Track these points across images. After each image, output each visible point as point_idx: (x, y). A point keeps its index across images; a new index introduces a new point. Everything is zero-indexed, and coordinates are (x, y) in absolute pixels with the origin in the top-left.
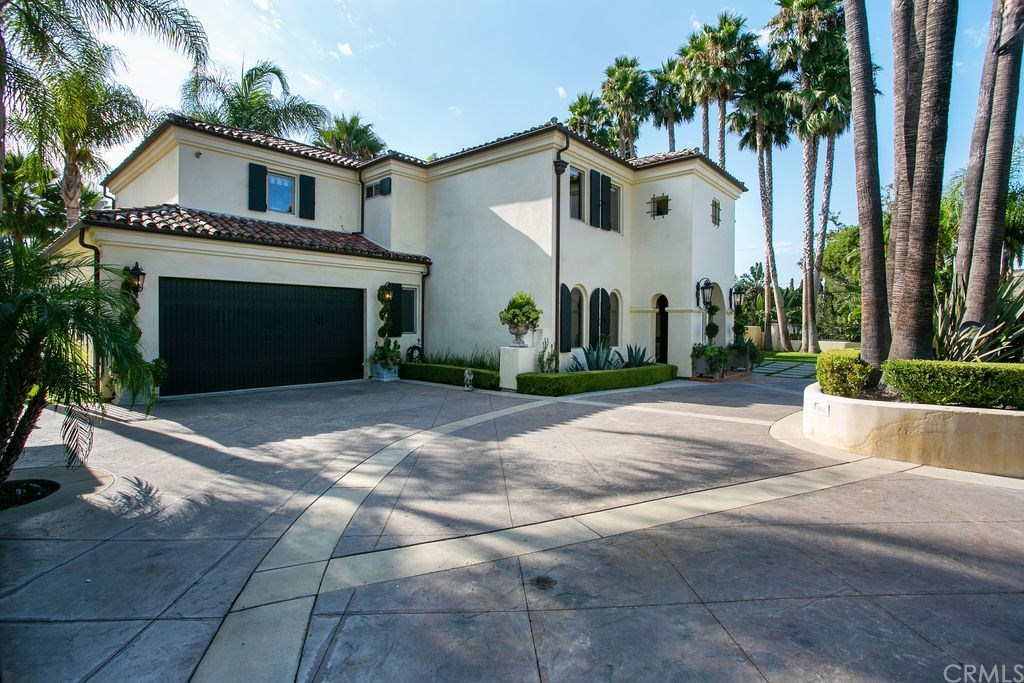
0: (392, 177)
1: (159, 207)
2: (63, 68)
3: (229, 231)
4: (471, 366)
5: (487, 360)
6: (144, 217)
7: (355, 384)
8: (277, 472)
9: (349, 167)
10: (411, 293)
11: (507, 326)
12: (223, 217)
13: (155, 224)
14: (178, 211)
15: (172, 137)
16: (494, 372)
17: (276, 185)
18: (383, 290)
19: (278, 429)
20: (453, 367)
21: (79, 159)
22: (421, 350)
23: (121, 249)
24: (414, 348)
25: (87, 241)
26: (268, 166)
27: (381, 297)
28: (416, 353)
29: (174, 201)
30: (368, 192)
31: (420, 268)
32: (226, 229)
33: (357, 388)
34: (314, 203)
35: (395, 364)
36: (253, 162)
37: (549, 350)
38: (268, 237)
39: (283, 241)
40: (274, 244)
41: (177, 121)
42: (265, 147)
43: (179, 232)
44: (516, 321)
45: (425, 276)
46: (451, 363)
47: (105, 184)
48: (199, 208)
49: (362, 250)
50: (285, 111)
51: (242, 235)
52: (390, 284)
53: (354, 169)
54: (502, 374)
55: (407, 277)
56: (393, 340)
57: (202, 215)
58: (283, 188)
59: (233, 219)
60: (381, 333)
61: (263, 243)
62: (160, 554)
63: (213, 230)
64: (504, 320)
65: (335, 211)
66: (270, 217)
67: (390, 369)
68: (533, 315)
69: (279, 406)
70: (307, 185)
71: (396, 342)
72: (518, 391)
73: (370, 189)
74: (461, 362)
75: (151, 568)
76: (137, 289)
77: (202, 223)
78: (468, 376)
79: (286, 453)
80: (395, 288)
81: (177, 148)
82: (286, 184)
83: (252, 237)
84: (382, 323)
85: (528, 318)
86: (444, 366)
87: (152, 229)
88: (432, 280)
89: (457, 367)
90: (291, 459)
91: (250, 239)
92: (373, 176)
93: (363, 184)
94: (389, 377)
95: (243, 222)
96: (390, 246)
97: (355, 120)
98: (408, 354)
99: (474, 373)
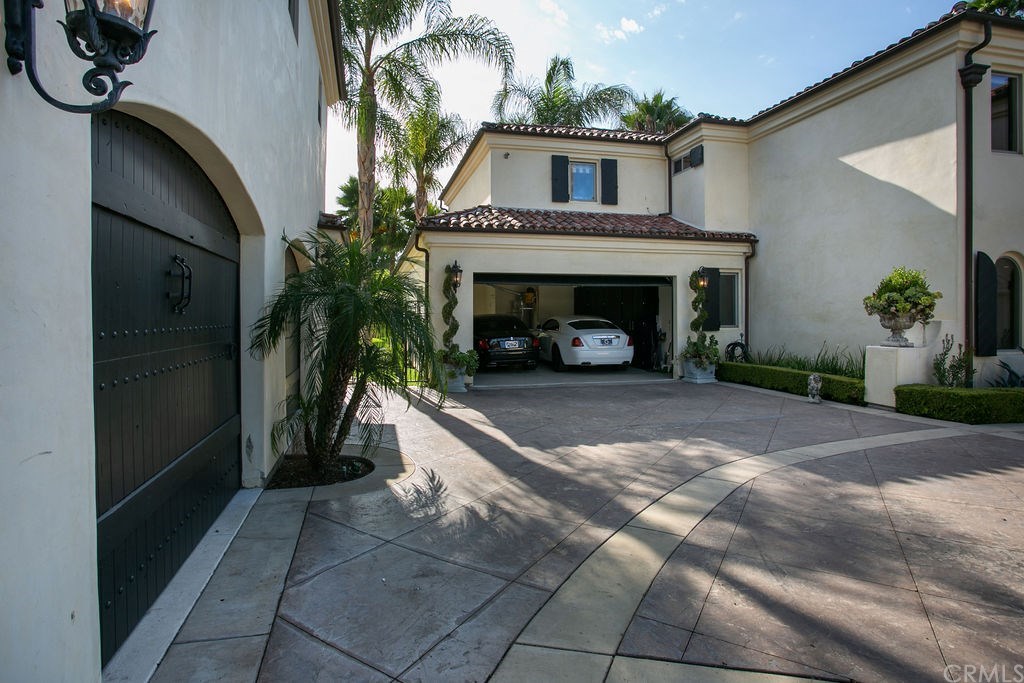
0: (704, 144)
1: (475, 209)
2: (412, 109)
3: (534, 224)
4: (816, 369)
5: (843, 362)
6: (462, 219)
7: (663, 385)
8: (566, 489)
9: (653, 143)
10: (731, 279)
11: (876, 317)
12: (529, 212)
13: (470, 224)
14: (490, 211)
15: (486, 143)
16: (856, 381)
17: (578, 173)
18: (697, 276)
19: (575, 432)
20: (789, 370)
21: (426, 181)
22: (744, 347)
23: (445, 249)
24: (735, 345)
25: (421, 245)
26: (569, 155)
27: (693, 284)
28: (738, 351)
29: (487, 202)
30: (676, 167)
31: (743, 248)
32: (531, 222)
33: (665, 389)
34: (616, 187)
35: (711, 363)
36: (555, 154)
37: (955, 352)
38: (570, 227)
39: (584, 229)
40: (576, 233)
41: (489, 129)
42: (566, 136)
43: (490, 230)
44: (893, 309)
45: (749, 258)
46: (788, 364)
47: (441, 198)
48: (507, 206)
49: (670, 232)
50: (587, 102)
51: (545, 227)
52: (704, 269)
53: (659, 143)
54: (869, 383)
55: (727, 259)
56: (709, 334)
57: (510, 212)
58: (584, 176)
59: (538, 212)
60: (695, 326)
61: (564, 232)
62: (427, 576)
63: (519, 224)
64: (871, 309)
65: (640, 191)
66: (572, 207)
67: (705, 369)
68: (924, 300)
69: (579, 405)
70: (609, 168)
71: (712, 337)
72: (897, 410)
73: (678, 163)
74: (802, 365)
75: (414, 593)
76: (456, 285)
77: (510, 219)
78: (814, 381)
79: (581, 463)
80: (711, 273)
81: (490, 153)
82: (588, 171)
83: (554, 227)
84: (696, 315)
85: (915, 305)
86: (778, 368)
87: (468, 229)
88: (759, 262)
89: (796, 371)
90: (586, 470)
91: (553, 230)
92: (681, 148)
93: (669, 158)
94: (705, 377)
95: (547, 214)
96: (704, 225)
97: (658, 98)
98: (727, 352)
99: (823, 379)
